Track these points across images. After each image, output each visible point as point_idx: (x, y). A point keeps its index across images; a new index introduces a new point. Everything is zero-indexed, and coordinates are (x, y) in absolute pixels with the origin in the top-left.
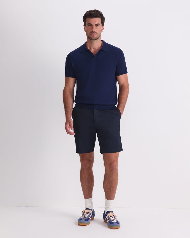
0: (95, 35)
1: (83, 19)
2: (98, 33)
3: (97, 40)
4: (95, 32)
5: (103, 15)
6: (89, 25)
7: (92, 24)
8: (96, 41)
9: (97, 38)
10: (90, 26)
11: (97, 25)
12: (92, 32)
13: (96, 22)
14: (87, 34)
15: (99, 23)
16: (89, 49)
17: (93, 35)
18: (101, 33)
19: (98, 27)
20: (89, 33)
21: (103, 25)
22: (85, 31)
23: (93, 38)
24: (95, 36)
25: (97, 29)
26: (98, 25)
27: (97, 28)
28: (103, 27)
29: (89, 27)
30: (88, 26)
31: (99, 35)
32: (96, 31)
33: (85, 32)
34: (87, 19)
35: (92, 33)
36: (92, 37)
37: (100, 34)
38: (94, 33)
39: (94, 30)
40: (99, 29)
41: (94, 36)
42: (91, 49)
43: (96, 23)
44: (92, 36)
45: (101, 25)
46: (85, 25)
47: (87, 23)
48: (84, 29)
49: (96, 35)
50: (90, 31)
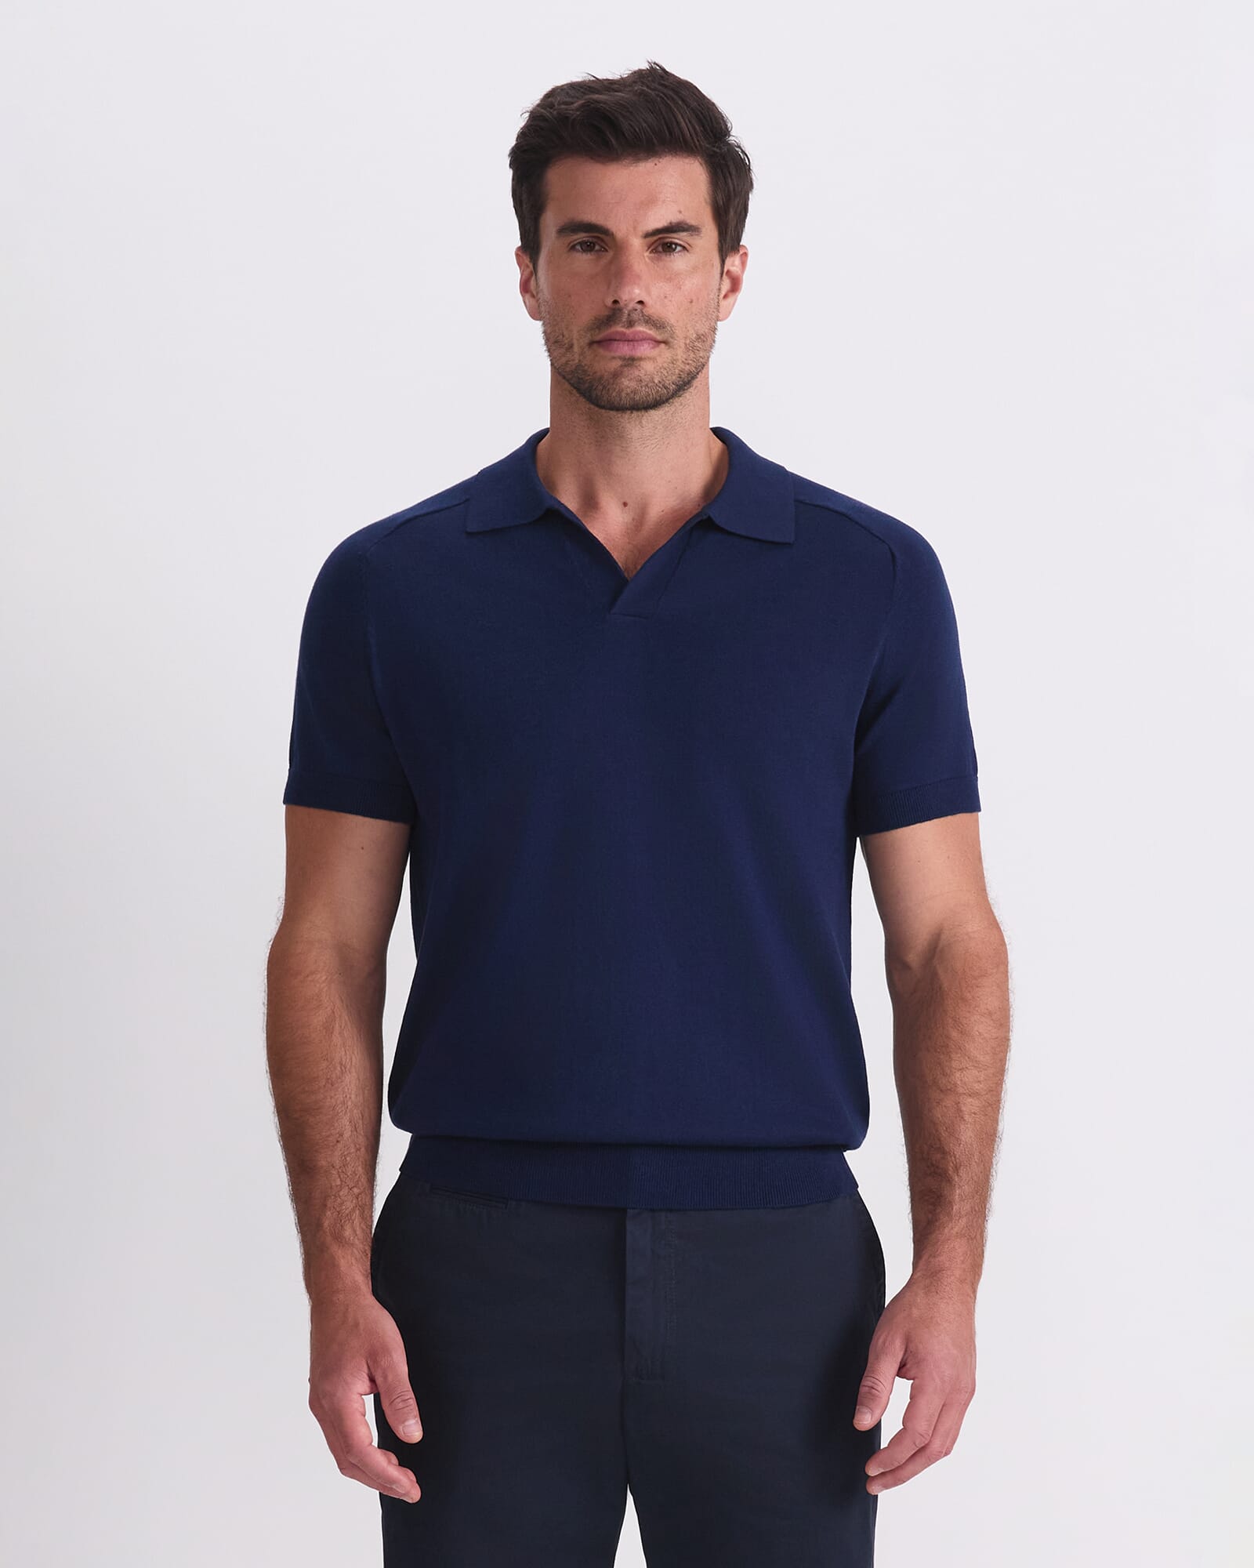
0: (644, 350)
1: (510, 173)
2: (679, 332)
3: (666, 408)
4: (649, 321)
5: (726, 132)
6: (581, 236)
7: (611, 224)
8: (655, 415)
9: (671, 379)
10: (588, 247)
11: (663, 241)
12: (613, 312)
13: (650, 201)
14: (555, 342)
15: (693, 222)
16: (569, 498)
17: (625, 350)
18: (714, 330)
19: (678, 262)
20: (577, 336)
21: (730, 239)
22: (535, 314)
23: (627, 383)
24: (648, 367)
25: (666, 287)
26: (680, 238)
27: (671, 278)
28: (733, 263)
29: (583, 261)
30: (573, 248)
31: (691, 348)
32: (654, 308)
33: (538, 325)
34: (558, 177)
35: (619, 328)
36: (616, 375)
37: (705, 341)
38: (631, 324)
39: (632, 293)
40: (690, 284)
41: (631, 361)
42: (590, 501)
43: (658, 219)
44: (615, 365)
45: (709, 235)
46: (530, 247)
47: (550, 222)
48: (525, 288)
49: (663, 355)
50: (587, 311)
